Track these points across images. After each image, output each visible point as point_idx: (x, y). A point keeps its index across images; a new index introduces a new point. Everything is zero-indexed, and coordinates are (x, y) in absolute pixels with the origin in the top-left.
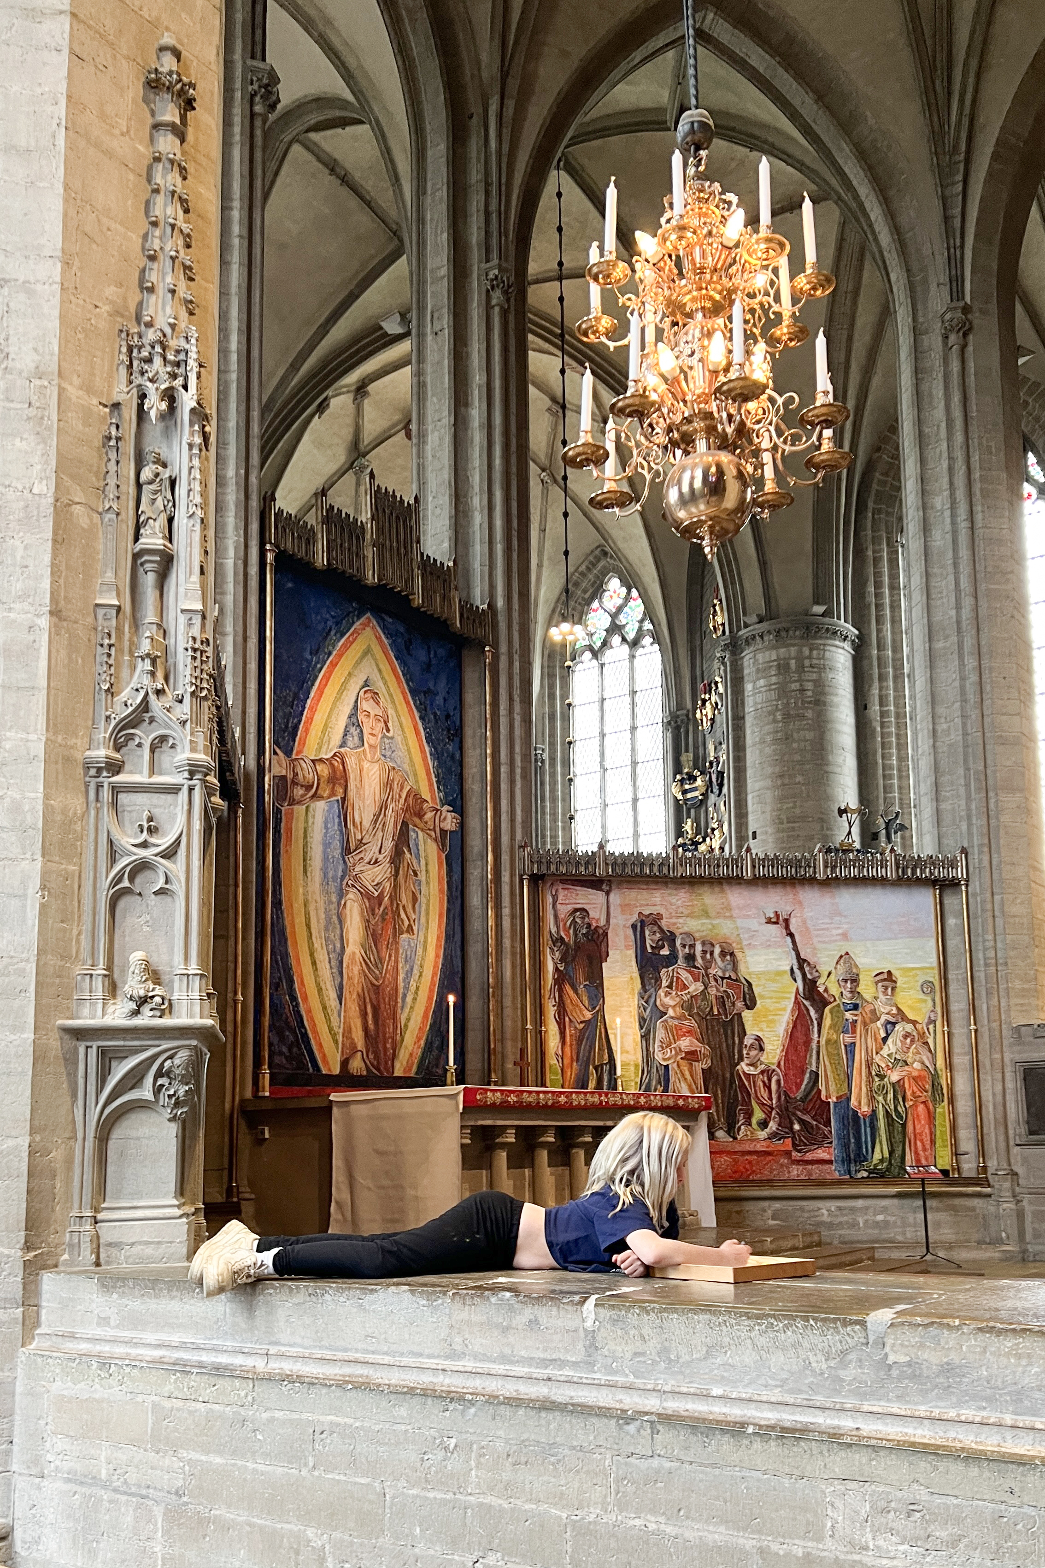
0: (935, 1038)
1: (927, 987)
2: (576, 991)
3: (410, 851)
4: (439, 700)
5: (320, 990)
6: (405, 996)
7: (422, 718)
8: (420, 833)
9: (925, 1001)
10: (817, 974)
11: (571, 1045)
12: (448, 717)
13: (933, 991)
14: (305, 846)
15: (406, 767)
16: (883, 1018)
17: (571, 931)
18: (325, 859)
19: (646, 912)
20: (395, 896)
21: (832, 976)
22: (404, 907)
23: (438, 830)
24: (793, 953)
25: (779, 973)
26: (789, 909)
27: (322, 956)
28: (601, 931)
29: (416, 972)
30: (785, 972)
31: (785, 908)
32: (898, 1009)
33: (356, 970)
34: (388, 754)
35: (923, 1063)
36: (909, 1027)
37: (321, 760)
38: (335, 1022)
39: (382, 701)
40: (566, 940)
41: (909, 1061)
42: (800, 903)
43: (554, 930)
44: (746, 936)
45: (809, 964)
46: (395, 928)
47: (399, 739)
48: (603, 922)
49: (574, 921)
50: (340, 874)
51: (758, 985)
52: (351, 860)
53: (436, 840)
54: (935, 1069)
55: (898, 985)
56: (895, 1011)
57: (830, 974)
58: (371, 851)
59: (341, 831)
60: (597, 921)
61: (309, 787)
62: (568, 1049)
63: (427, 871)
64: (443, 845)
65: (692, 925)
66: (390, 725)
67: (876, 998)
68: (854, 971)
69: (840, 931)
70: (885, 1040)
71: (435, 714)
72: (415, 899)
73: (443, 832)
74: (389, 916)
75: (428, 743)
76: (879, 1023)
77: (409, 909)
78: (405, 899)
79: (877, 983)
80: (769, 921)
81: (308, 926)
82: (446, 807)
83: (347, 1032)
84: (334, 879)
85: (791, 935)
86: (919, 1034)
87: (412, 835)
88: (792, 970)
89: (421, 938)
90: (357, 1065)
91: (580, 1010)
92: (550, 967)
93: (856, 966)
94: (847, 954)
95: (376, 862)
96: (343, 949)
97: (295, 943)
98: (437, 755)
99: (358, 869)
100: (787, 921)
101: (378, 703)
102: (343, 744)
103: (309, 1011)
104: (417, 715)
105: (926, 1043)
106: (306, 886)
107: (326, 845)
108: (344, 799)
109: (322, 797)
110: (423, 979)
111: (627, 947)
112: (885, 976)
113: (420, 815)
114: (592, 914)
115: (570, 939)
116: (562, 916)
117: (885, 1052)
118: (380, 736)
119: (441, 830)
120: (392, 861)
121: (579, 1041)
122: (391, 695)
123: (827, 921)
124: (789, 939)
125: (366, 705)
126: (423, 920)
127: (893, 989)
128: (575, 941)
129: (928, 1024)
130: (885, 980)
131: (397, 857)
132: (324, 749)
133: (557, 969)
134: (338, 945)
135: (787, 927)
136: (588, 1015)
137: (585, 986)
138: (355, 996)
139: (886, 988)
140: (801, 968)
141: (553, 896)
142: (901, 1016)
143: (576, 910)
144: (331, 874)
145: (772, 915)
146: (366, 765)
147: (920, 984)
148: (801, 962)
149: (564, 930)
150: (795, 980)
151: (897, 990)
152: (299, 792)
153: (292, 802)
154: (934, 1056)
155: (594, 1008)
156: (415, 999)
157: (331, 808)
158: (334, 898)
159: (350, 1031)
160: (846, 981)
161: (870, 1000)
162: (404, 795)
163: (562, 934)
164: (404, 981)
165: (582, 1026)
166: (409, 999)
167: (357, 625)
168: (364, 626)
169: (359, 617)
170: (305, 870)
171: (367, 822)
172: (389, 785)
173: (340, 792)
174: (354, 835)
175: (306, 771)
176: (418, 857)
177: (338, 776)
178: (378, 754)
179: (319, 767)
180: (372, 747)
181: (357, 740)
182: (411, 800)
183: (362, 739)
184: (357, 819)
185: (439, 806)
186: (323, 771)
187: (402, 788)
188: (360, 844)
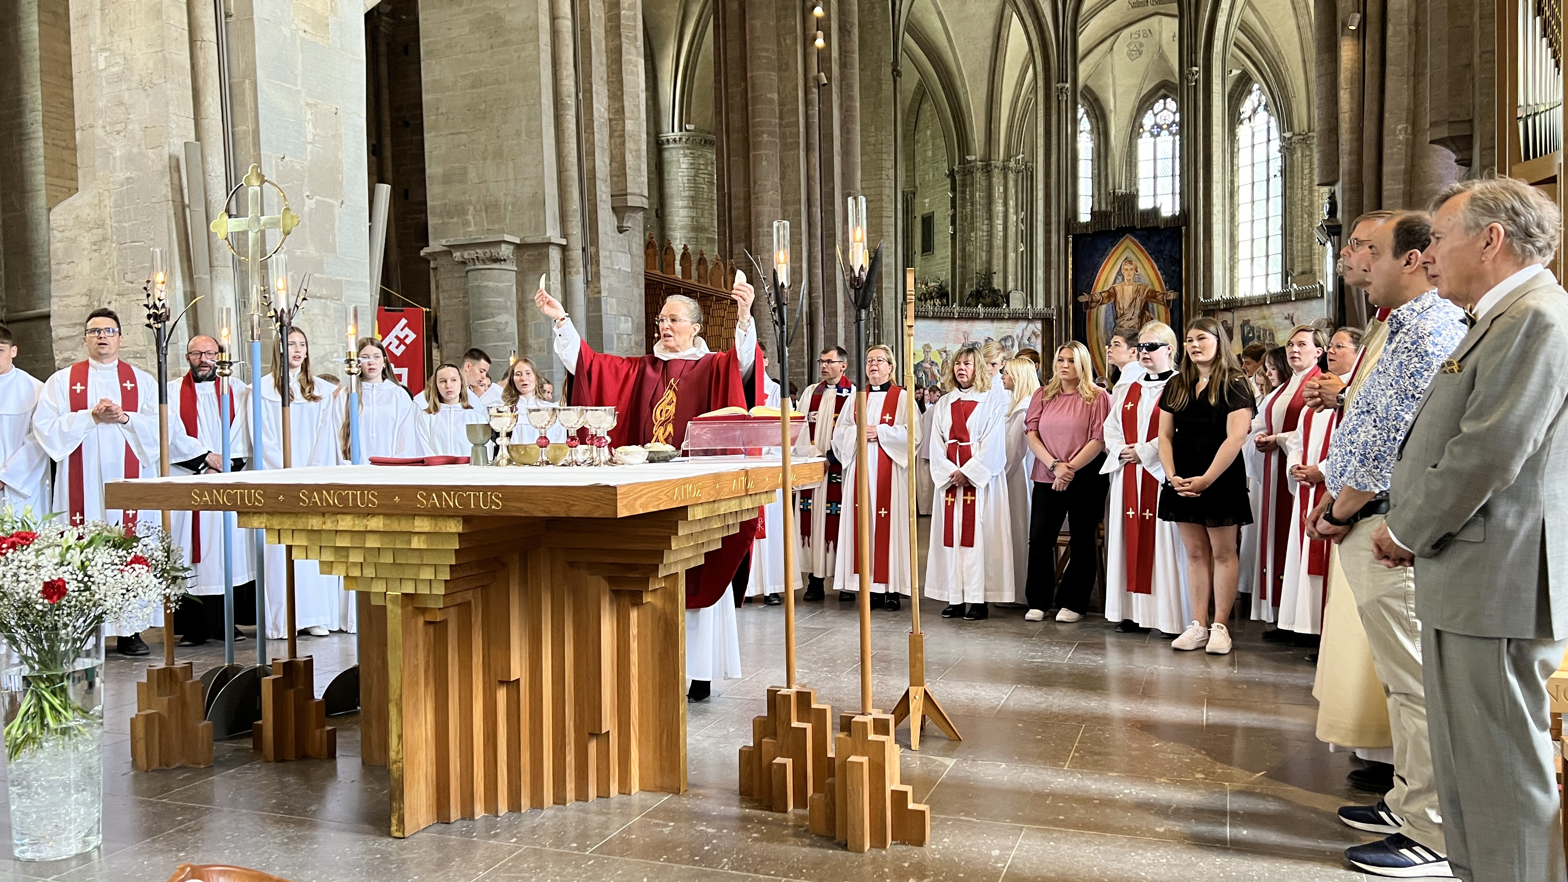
3: (1149, 311)
8: (1155, 305)
12: (1172, 257)
14: (1097, 320)
15: (1147, 282)
23: (1165, 301)
37: (1104, 291)
39: (1134, 262)
42: (1297, 309)
53: (1164, 304)
58: (1129, 316)
61: (1098, 302)
64: (1168, 306)
65: (1261, 323)
66: (1138, 270)
73: (1168, 301)
80: (1286, 318)
82: (1170, 291)
87: (1150, 306)
95: (1131, 319)
98: (1165, 273)
99: (1121, 324)
101: (1132, 264)
102: (1115, 282)
104: (1153, 262)
106: (1097, 334)
108: (1114, 302)
109: (1104, 303)
113: (1155, 297)
118: (1133, 275)
120: (1139, 317)
125: (1128, 267)
131: (1142, 315)
135: (1293, 320)
141: (1216, 317)
143: (1223, 322)
145: (1288, 315)
146: (1125, 287)
152: (1093, 304)
153: (1091, 308)
162: (1146, 293)
167: (1122, 240)
168: (1125, 239)
169: (1122, 237)
170: (1097, 329)
171: (1126, 307)
172: (1138, 291)
173: (1112, 300)
174: (1120, 312)
175: (1098, 297)
176: (1154, 314)
177: (1112, 295)
178: (1132, 282)
179: (1103, 294)
180: (1129, 280)
181: (1120, 280)
182: (1149, 294)
183: (1123, 278)
184: (1121, 307)
185: (1166, 292)
186: (1105, 295)
187: (1145, 290)
188: (1123, 314)
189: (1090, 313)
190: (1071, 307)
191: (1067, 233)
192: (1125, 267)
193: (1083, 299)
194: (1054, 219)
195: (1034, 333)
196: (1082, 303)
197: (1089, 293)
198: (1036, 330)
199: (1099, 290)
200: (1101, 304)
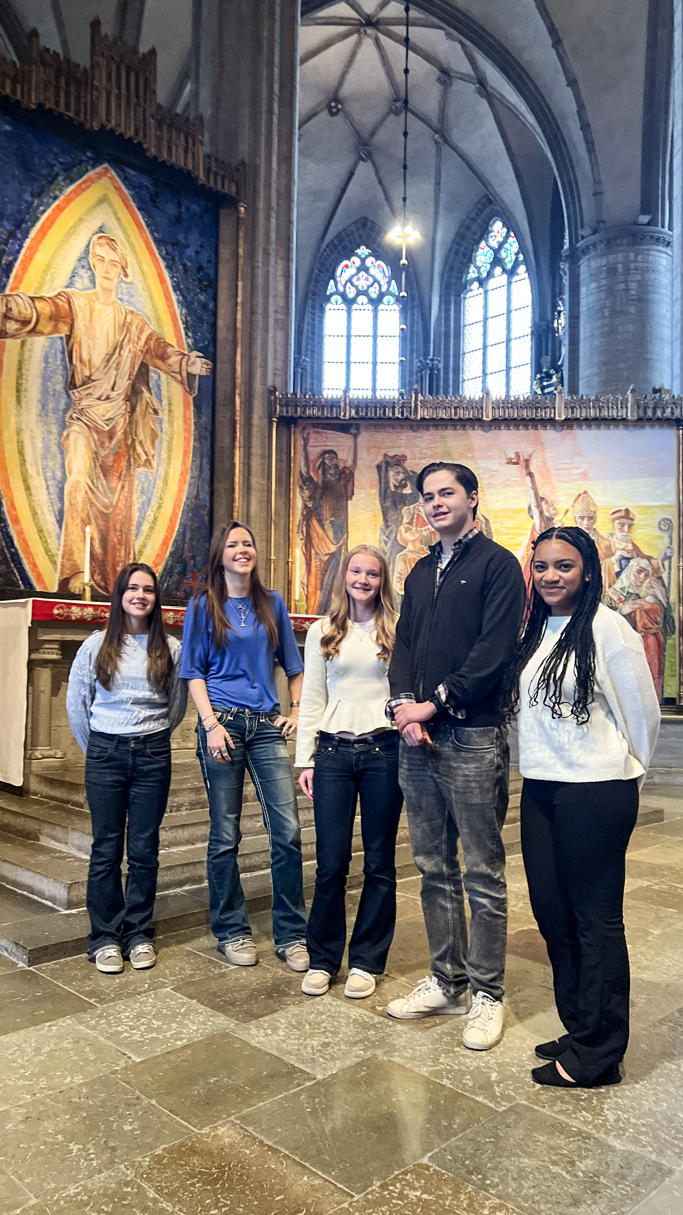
0: (669, 573)
1: (665, 525)
2: (322, 526)
3: (149, 390)
4: (190, 252)
5: (34, 514)
6: (140, 524)
7: (169, 267)
8: (163, 376)
9: (660, 538)
10: (553, 512)
11: (316, 575)
12: (200, 268)
13: (670, 528)
14: (20, 377)
16: (618, 554)
17: (320, 472)
18: (45, 391)
19: (391, 454)
20: (130, 432)
21: (569, 514)
22: (141, 442)
23: (184, 374)
24: (532, 492)
25: (518, 511)
26: (530, 450)
27: (38, 482)
28: (348, 472)
29: (154, 503)
30: (523, 510)
31: (526, 450)
32: (634, 545)
33: (80, 497)
34: (126, 298)
35: (656, 597)
36: (644, 563)
37: (41, 298)
38: (53, 544)
39: (120, 247)
40: (315, 479)
41: (642, 594)
42: (542, 444)
43: (304, 470)
44: (487, 476)
45: (547, 502)
46: (129, 461)
47: (139, 285)
48: (350, 463)
49: (323, 463)
50: (62, 406)
51: (494, 523)
52: (75, 394)
53: (182, 383)
54: (668, 603)
55: (635, 522)
56: (630, 547)
57: (567, 511)
58: (102, 387)
59: (65, 367)
60: (345, 461)
61: (25, 322)
62: (313, 579)
63: (170, 411)
66: (129, 271)
67: (612, 535)
68: (592, 509)
69: (580, 471)
70: (618, 574)
71: (185, 265)
72: (154, 437)
75: (175, 290)
76: (613, 559)
77: (148, 445)
78: (142, 434)
79: (613, 520)
80: (510, 462)
81: (21, 453)
82: (195, 353)
83: (68, 554)
84: (55, 410)
85: (530, 474)
86: (653, 569)
87: (153, 376)
88: (530, 508)
89: (162, 472)
90: (79, 585)
91: (326, 544)
92: (299, 504)
93: (594, 504)
94: (585, 492)
95: (108, 398)
96: (64, 477)
97: (5, 470)
98: (186, 303)
99: (84, 403)
100: (527, 461)
101: (114, 250)
102: (70, 283)
103: (20, 533)
104: (162, 264)
105: (660, 578)
106: (19, 416)
107: (46, 378)
108: (69, 337)
109: (41, 333)
110: (162, 511)
111: (372, 487)
112: (623, 514)
113: (163, 357)
114: (341, 455)
115: (318, 478)
116: (312, 457)
117: (618, 586)
118: (116, 280)
119: (189, 374)
120: (128, 399)
121: (324, 571)
122: (131, 243)
123: (568, 461)
124: (528, 479)
126: (164, 455)
127: (630, 526)
128: (323, 482)
129: (663, 560)
130: (622, 517)
131: (133, 396)
132: (46, 287)
133: (305, 507)
134: (59, 474)
135: (527, 466)
136: (333, 548)
137: (331, 522)
138: (78, 521)
139: (623, 525)
140: (539, 506)
141: (304, 439)
142: (638, 552)
143: (325, 452)
144: (50, 406)
145: (513, 456)
146: (98, 306)
147: (657, 522)
148: (540, 500)
149: (314, 471)
150: (532, 517)
151: (634, 527)
152: (11, 328)
153: (4, 336)
154: (667, 590)
155: (338, 543)
158: (54, 429)
159: (71, 553)
160: (582, 518)
161: (606, 537)
162: (144, 338)
163: (312, 474)
164: (139, 510)
165: (326, 558)
166: (145, 527)
167: (91, 173)
168: (100, 176)
169: (94, 167)
170: (19, 401)
171: (98, 360)
172: (125, 327)
173: (64, 330)
174: (81, 371)
175: (22, 306)
176: (159, 397)
177: (62, 314)
178: (113, 297)
179: (39, 305)
180: (106, 290)
181: (87, 282)
182: (152, 343)
183: (93, 281)
184: (85, 356)
185: (186, 352)
186: (45, 308)
187: (141, 331)
188: (89, 379)
192: (99, 251)
200: (33, 333)
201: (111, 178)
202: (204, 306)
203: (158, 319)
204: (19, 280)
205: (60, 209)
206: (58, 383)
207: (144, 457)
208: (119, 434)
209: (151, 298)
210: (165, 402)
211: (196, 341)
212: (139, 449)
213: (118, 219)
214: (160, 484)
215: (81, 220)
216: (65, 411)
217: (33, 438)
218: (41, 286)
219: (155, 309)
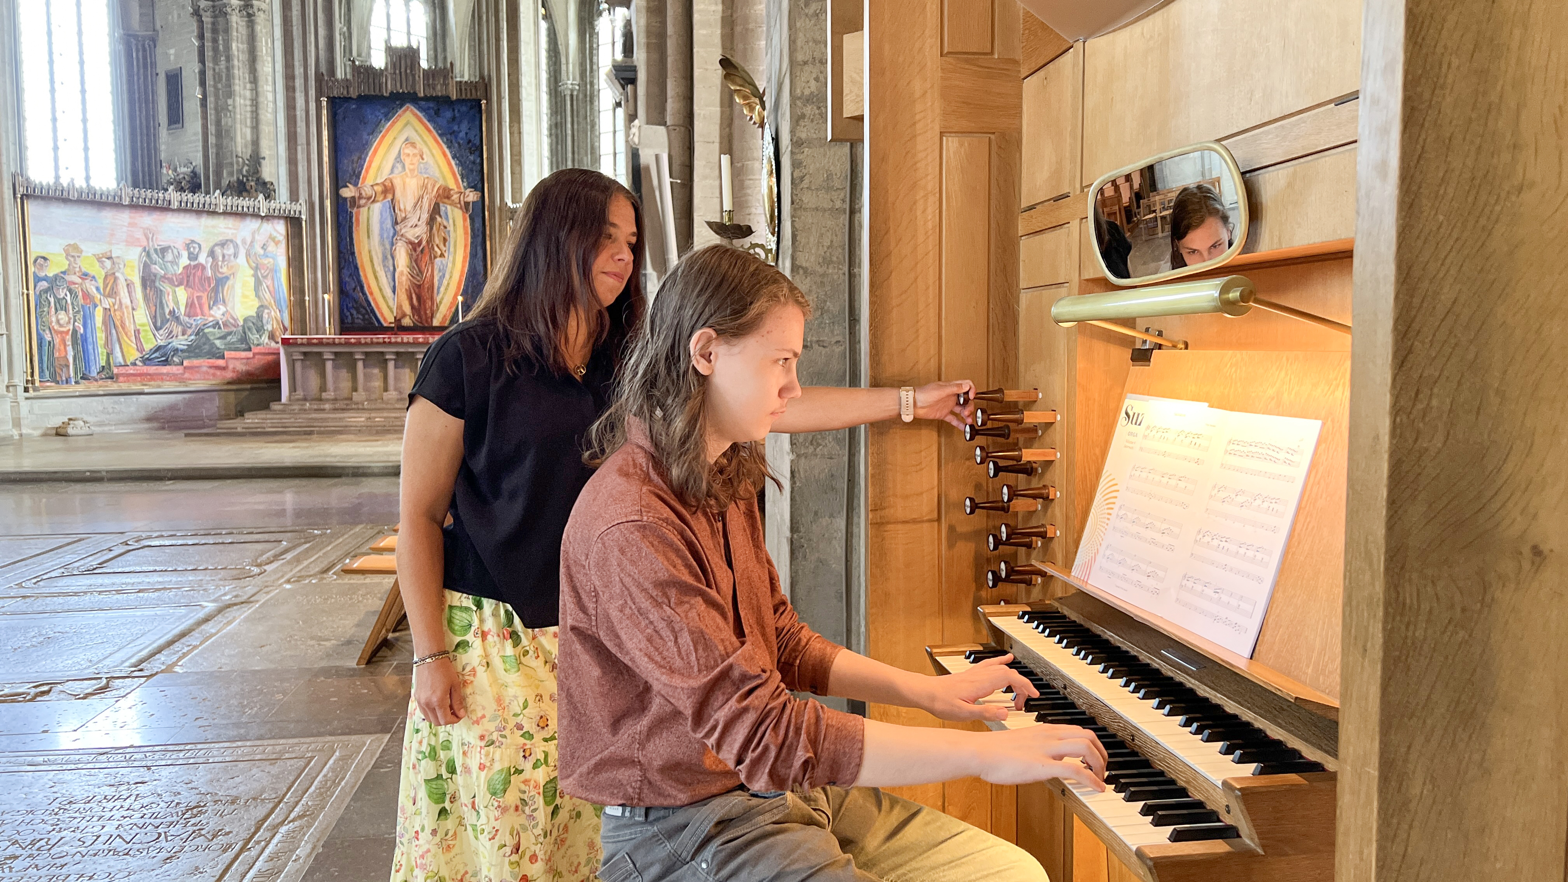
3: (440, 216)
4: (462, 134)
5: (381, 290)
6: (439, 288)
7: (449, 147)
8: (449, 207)
12: (470, 141)
14: (368, 225)
15: (437, 174)
18: (382, 229)
20: (430, 240)
22: (437, 246)
23: (462, 203)
27: (381, 274)
29: (447, 276)
33: (404, 278)
37: (377, 184)
38: (391, 303)
39: (418, 146)
46: (430, 256)
47: (431, 161)
50: (391, 234)
52: (398, 228)
53: (461, 208)
58: (413, 221)
59: (392, 215)
61: (369, 198)
63: (454, 225)
64: (467, 210)
66: (424, 156)
71: (459, 144)
72: (445, 240)
73: (467, 204)
74: (427, 250)
75: (453, 158)
77: (442, 246)
78: (438, 241)
81: (372, 261)
82: (469, 190)
83: (400, 307)
84: (388, 238)
87: (442, 208)
89: (451, 258)
90: (407, 322)
95: (416, 226)
96: (395, 269)
97: (364, 271)
98: (461, 164)
99: (403, 231)
101: (415, 147)
102: (392, 172)
103: (374, 299)
104: (445, 147)
106: (369, 244)
107: (382, 223)
108: (392, 200)
109: (378, 201)
110: (453, 279)
113: (448, 197)
118: (417, 163)
119: (465, 203)
120: (428, 224)
122: (425, 142)
125: (409, 150)
126: (452, 249)
131: (431, 221)
132: (379, 178)
134: (392, 268)
138: (404, 290)
144: (385, 236)
146: (408, 180)
152: (363, 202)
153: (359, 207)
156: (446, 289)
157: (383, 206)
158: (388, 247)
159: (401, 306)
162: (436, 190)
166: (442, 289)
167: (400, 112)
168: (405, 111)
169: (401, 108)
170: (369, 237)
171: (409, 208)
172: (424, 187)
173: (390, 197)
174: (400, 215)
175: (367, 191)
176: (447, 219)
177: (388, 189)
178: (416, 173)
179: (376, 188)
180: (412, 171)
181: (400, 169)
182: (441, 191)
183: (404, 167)
184: (402, 207)
185: (463, 190)
186: (379, 189)
187: (434, 186)
188: (405, 218)
189: (358, 214)
190: (328, 203)
191: (319, 93)
192: (407, 151)
193: (347, 192)
194: (299, 71)
195: (272, 238)
196: (346, 199)
197: (356, 184)
198: (275, 234)
199: (369, 181)
200: (374, 201)
201: (412, 111)
202: (474, 163)
203: (444, 178)
204: (365, 178)
205: (384, 137)
206: (389, 223)
207: (439, 253)
208: (424, 243)
209: (439, 166)
210: (451, 221)
211: (469, 183)
212: (436, 249)
213: (416, 131)
214: (450, 265)
215: (395, 138)
216: (393, 237)
217: (377, 253)
218: (376, 178)
219: (441, 172)
